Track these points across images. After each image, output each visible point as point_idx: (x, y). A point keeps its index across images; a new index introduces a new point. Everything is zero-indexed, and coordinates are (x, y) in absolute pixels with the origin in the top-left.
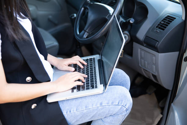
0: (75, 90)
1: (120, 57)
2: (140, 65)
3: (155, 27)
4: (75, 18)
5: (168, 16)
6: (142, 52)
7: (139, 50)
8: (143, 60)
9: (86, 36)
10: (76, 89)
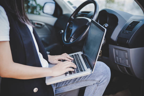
0: (68, 75)
1: (99, 56)
2: (115, 62)
3: (125, 30)
4: (62, 33)
5: (134, 21)
6: (116, 51)
7: (114, 50)
8: (118, 58)
9: (72, 41)
10: (68, 73)
